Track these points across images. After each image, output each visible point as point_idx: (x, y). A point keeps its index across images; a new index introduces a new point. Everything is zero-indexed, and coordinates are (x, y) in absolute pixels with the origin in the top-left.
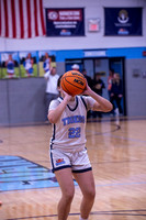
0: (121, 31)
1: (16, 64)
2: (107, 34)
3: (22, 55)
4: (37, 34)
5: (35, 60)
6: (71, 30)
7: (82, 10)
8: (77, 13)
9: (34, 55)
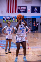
0: (35, 12)
1: (11, 19)
2: (32, 13)
3: (12, 17)
4: (16, 12)
5: (15, 18)
6: (24, 11)
7: (26, 7)
8: (25, 8)
9: (15, 17)
